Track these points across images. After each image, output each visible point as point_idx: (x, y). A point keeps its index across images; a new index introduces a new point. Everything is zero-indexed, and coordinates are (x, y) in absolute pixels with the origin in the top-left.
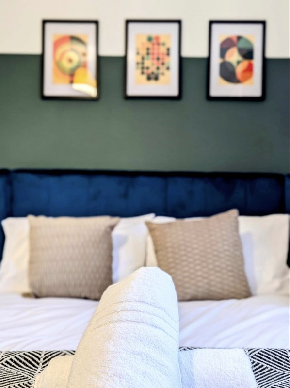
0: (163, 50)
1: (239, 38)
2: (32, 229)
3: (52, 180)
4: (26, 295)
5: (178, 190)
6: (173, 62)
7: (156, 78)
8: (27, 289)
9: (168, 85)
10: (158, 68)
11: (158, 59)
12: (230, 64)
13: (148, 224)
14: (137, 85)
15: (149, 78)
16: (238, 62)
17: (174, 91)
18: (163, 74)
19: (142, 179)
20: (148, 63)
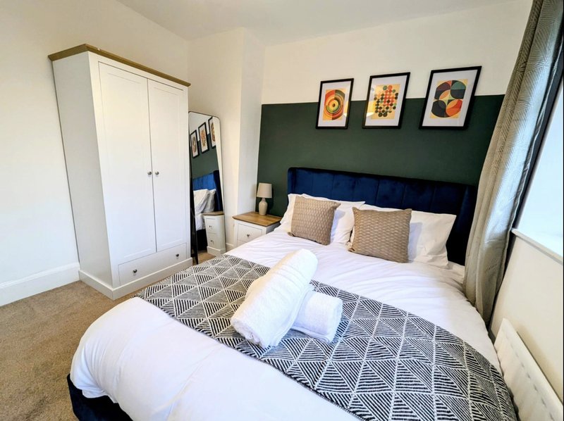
0: (393, 95)
1: (454, 82)
2: (296, 197)
3: (315, 176)
4: (289, 233)
5: (385, 188)
6: (399, 103)
7: (385, 115)
8: (290, 231)
9: (393, 119)
10: (387, 108)
11: (389, 101)
12: (443, 102)
13: (354, 209)
14: (372, 119)
15: (380, 115)
16: (449, 101)
17: (396, 123)
18: (390, 112)
19: (364, 179)
20: (381, 105)
